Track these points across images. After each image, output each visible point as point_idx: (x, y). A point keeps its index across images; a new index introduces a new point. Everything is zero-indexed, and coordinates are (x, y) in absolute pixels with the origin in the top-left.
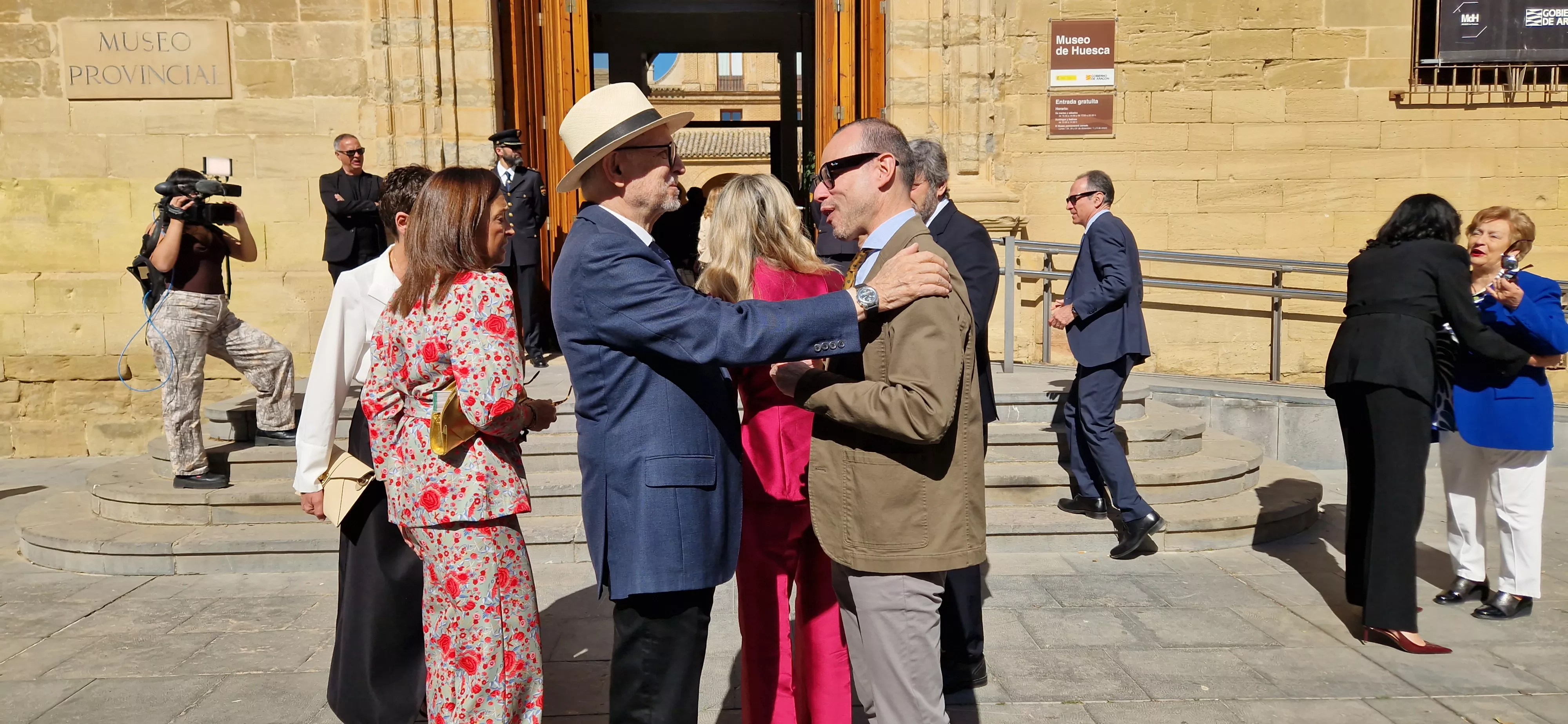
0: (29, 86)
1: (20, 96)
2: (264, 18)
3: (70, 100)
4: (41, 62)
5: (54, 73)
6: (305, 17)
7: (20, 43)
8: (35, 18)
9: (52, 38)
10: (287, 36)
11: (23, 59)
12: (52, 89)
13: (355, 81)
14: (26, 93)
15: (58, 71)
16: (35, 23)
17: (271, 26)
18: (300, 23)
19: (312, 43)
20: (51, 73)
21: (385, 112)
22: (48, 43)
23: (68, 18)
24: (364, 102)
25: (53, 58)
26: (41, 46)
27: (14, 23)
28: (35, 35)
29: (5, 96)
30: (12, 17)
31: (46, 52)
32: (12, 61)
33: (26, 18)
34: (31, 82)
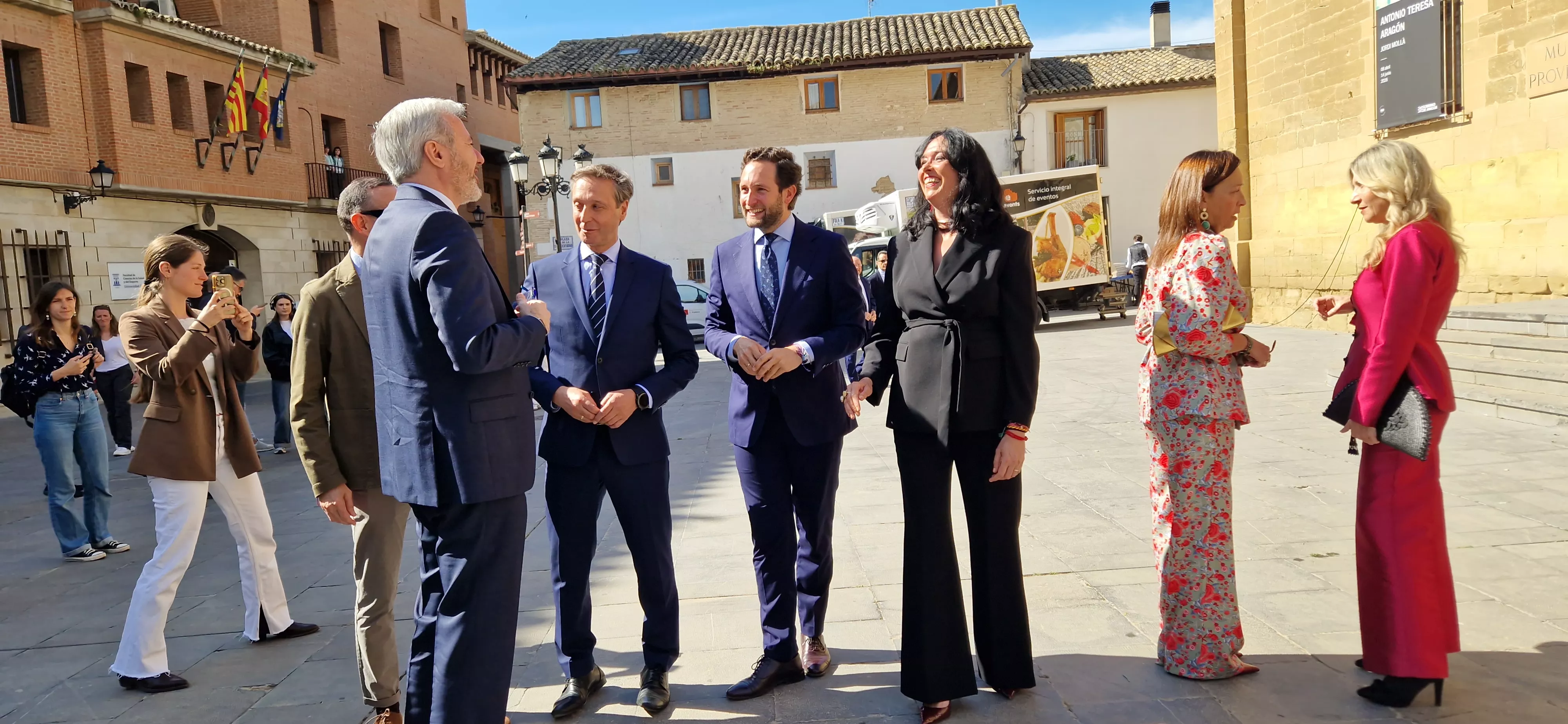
0: (1511, 93)
1: (1506, 101)
3: (1531, 98)
4: (1517, 75)
5: (1523, 82)
7: (1507, 65)
8: (1516, 46)
9: (1523, 57)
11: (1509, 76)
12: (1522, 94)
14: (1510, 98)
15: (1525, 80)
16: (1515, 50)
20: (1520, 82)
22: (1521, 61)
23: (1530, 42)
25: (1523, 72)
26: (1518, 65)
27: (1505, 53)
28: (1515, 56)
29: (1499, 102)
30: (1504, 49)
31: (1519, 68)
32: (1503, 78)
33: (1511, 48)
34: (1512, 90)
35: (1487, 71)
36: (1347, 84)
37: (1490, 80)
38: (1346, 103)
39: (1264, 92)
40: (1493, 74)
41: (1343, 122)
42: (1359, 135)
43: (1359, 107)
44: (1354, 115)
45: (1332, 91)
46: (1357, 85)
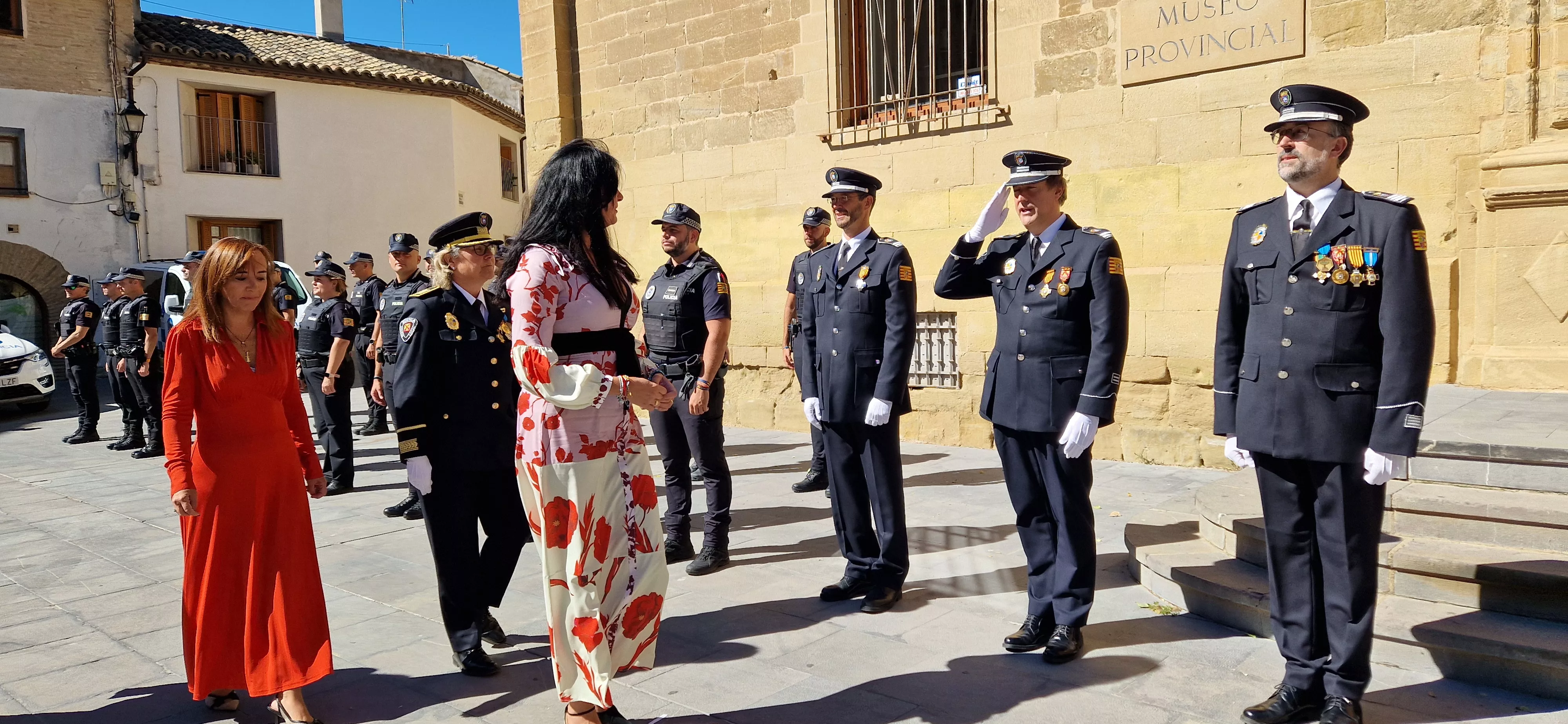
0: (1084, 78)
1: (1076, 89)
3: (1125, 86)
4: (1098, 51)
5: (1109, 61)
7: (1080, 34)
8: (1095, 6)
9: (1111, 24)
11: (1082, 51)
12: (1107, 78)
14: (1082, 85)
15: (1114, 58)
16: (1094, 11)
20: (1107, 61)
21: (1525, 38)
22: (1106, 29)
24: (1490, 31)
25: (1110, 45)
26: (1099, 33)
27: (1075, 15)
28: (1094, 23)
29: (1062, 92)
30: (1072, 10)
31: (1102, 41)
32: (1070, 55)
33: (1086, 8)
34: (1087, 74)
35: (1039, 44)
36: (769, 58)
37: (1042, 57)
38: (764, 88)
39: (606, 65)
40: (1048, 46)
41: (759, 116)
42: (790, 136)
43: (791, 94)
44: (780, 106)
45: (738, 67)
46: (787, 60)
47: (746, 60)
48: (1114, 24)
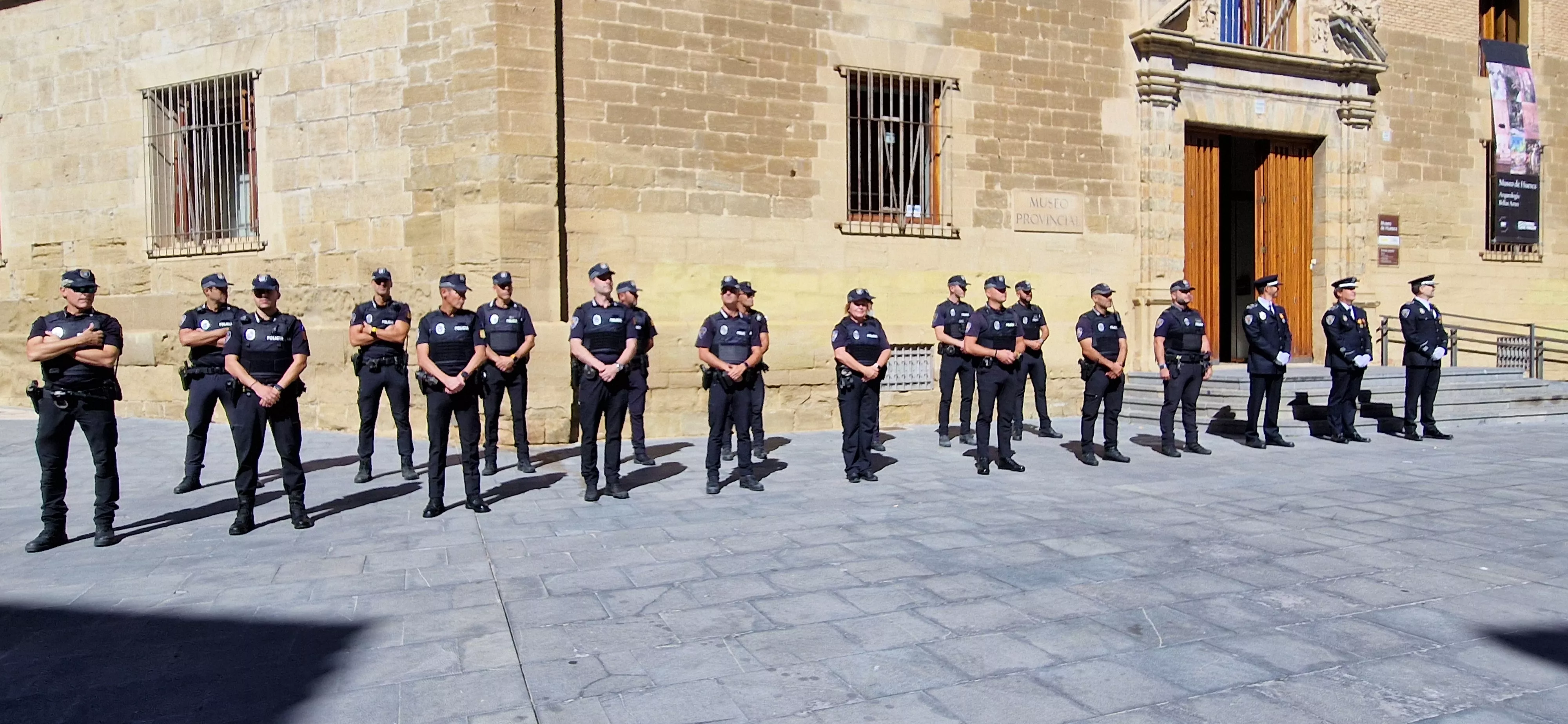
0: (996, 223)
1: (993, 228)
2: (1097, 195)
3: (1016, 231)
4: (1003, 211)
5: (1009, 217)
6: (1114, 195)
7: (996, 200)
8: (1002, 188)
10: (1106, 204)
11: (995, 209)
12: (1007, 225)
13: (1133, 227)
14: (995, 226)
15: (1013, 216)
16: (1001, 191)
17: (1099, 198)
18: (1111, 197)
19: (1116, 208)
20: (1007, 216)
21: (1147, 243)
22: (1006, 201)
23: (1016, 189)
24: (1136, 238)
25: (1008, 209)
27: (992, 190)
28: (1001, 196)
29: (985, 227)
30: (992, 187)
31: (1005, 206)
32: (990, 209)
33: (998, 188)
34: (998, 221)
35: (974, 200)
36: (789, 161)
37: (976, 207)
38: (786, 181)
40: (980, 202)
41: (780, 200)
42: (808, 219)
43: (809, 190)
44: (799, 196)
45: (761, 161)
46: (807, 166)
47: (769, 157)
48: (1010, 200)
